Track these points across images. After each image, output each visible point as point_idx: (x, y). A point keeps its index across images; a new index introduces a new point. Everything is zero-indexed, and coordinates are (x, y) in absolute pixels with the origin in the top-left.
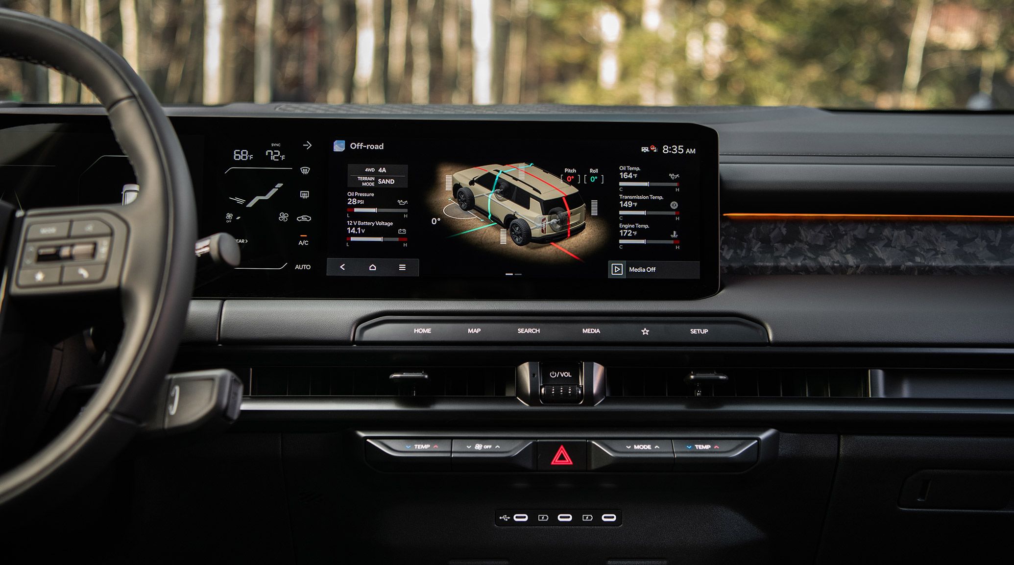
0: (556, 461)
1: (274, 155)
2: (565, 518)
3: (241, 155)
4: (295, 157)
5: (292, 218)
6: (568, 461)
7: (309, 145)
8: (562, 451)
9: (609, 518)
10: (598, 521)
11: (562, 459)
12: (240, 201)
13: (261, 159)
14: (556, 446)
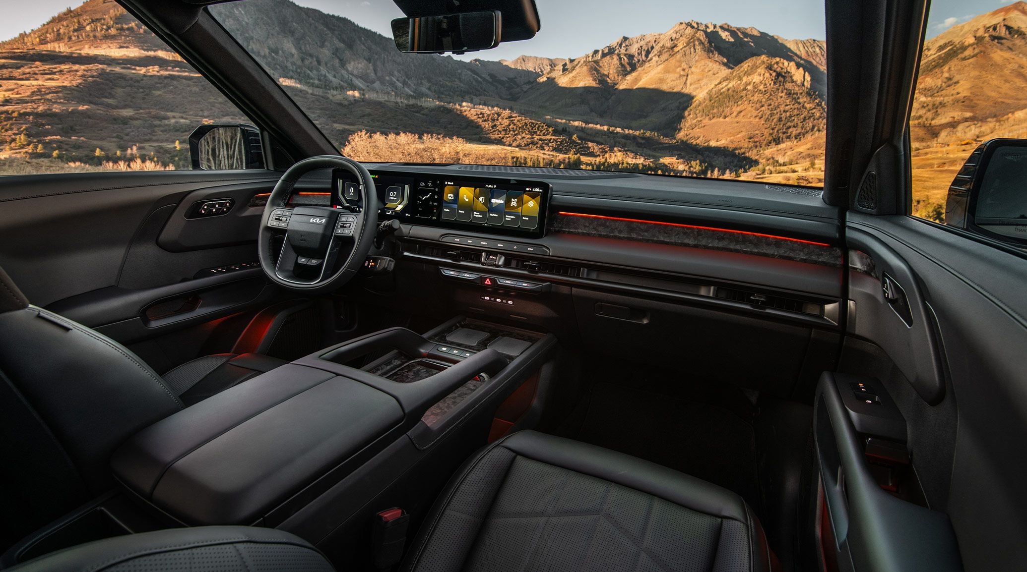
0: (486, 282)
1: (430, 184)
2: (498, 300)
3: (422, 184)
4: (435, 185)
5: (433, 204)
6: (489, 283)
7: (438, 182)
8: (488, 280)
9: (510, 302)
10: (507, 303)
11: (488, 282)
12: (421, 197)
13: (426, 186)
14: (486, 278)
